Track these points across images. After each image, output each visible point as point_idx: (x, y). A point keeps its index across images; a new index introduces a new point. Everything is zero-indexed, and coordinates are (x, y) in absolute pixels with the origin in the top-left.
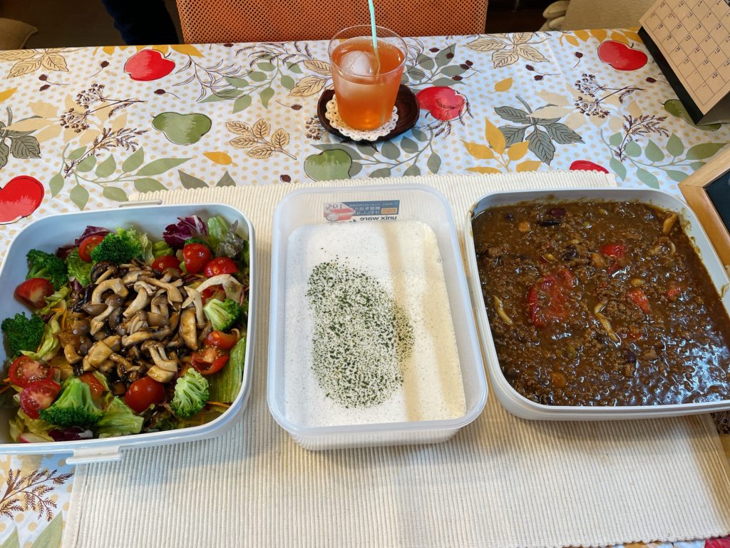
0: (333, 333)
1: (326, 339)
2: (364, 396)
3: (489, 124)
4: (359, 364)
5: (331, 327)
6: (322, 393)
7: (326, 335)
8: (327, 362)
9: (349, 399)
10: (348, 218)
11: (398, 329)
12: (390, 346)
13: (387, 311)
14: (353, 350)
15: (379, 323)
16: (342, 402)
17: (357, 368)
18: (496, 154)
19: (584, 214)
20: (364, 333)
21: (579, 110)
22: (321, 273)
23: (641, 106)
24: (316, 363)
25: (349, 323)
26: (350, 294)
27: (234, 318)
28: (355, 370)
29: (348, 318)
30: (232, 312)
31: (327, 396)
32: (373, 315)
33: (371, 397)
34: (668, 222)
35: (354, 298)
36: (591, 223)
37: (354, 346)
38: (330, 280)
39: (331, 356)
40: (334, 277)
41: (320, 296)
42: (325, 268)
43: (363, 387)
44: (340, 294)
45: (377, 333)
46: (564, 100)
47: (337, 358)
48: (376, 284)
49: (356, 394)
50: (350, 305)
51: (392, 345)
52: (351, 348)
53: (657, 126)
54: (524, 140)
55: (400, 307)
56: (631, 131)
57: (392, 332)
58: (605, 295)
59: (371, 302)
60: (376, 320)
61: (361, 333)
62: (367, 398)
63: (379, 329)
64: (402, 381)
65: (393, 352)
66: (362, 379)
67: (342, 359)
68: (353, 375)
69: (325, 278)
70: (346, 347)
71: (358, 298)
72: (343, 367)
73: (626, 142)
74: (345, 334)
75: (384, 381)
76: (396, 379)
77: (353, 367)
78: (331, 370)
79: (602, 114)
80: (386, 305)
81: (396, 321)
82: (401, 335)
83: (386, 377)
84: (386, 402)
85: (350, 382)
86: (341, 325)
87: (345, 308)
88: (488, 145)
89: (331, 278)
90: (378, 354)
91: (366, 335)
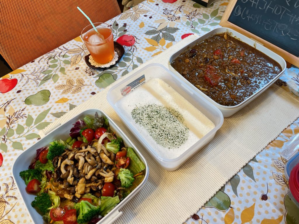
0: (154, 129)
1: (154, 132)
2: (181, 141)
3: (147, 39)
4: (170, 133)
5: (152, 128)
6: (167, 149)
7: (153, 131)
8: (160, 139)
9: (177, 145)
10: (130, 91)
11: (174, 114)
12: (175, 121)
13: (166, 111)
14: (165, 130)
15: (166, 116)
16: (175, 147)
17: (171, 134)
18: (157, 47)
19: (201, 47)
20: (164, 122)
21: (170, 21)
22: (135, 113)
23: (187, 10)
24: (157, 141)
25: (157, 123)
26: (150, 114)
28: (171, 135)
29: (155, 121)
30: (117, 144)
31: (169, 148)
32: (162, 115)
33: (183, 139)
34: (225, 36)
35: (152, 114)
36: (205, 48)
37: (165, 128)
38: (140, 114)
39: (160, 136)
40: (140, 112)
41: (141, 121)
42: (135, 111)
43: (178, 138)
44: (147, 116)
45: (169, 120)
46: (164, 20)
47: (162, 135)
48: (155, 106)
49: (177, 142)
50: (153, 117)
51: (176, 120)
52: (164, 129)
53: (196, 13)
54: (162, 38)
55: (169, 108)
56: (190, 19)
57: (173, 117)
58: (226, 66)
59: (159, 112)
60: (165, 116)
61: (163, 123)
62: (182, 141)
63: (168, 118)
64: (188, 129)
65: (178, 122)
66: (176, 136)
67: (164, 135)
68: (172, 137)
69: (137, 114)
70: (162, 130)
71: (153, 113)
72: (166, 137)
73: (191, 23)
74: (158, 127)
75: (183, 132)
76: (186, 129)
77: (170, 135)
78: (164, 140)
79: (178, 18)
80: (164, 110)
81: (171, 112)
82: (176, 115)
83: (182, 131)
84: (189, 138)
85: (172, 140)
86: (155, 125)
87: (152, 119)
88: (152, 46)
89: (139, 113)
90: (174, 126)
91: (165, 123)
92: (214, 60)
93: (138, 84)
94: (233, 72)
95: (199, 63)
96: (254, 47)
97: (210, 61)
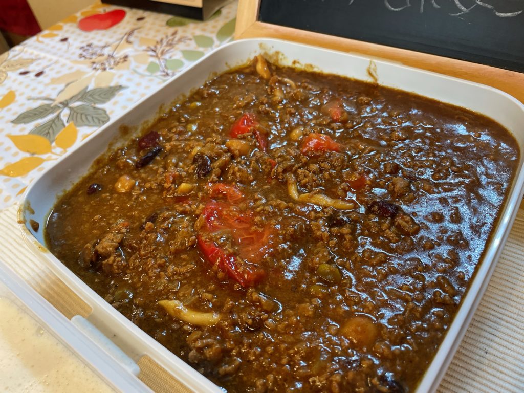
3: (15, 139)
18: (44, 156)
19: (179, 121)
21: (99, 71)
23: (150, 37)
34: (260, 67)
36: (193, 122)
46: (79, 73)
53: (176, 39)
54: (67, 125)
56: (159, 55)
73: (163, 64)
79: (122, 61)
88: (27, 155)
92: (233, 157)
94: (319, 192)
95: (173, 182)
96: (369, 80)
97: (217, 164)
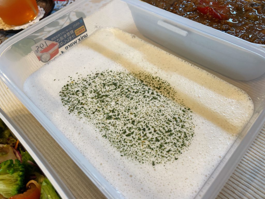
0: (112, 120)
1: (112, 128)
2: (178, 141)
4: (150, 124)
5: (107, 118)
6: (147, 166)
7: (109, 125)
8: (128, 142)
9: (170, 152)
10: (57, 52)
11: (151, 84)
12: (157, 97)
13: (133, 81)
14: (137, 119)
15: (135, 91)
16: (169, 158)
17: (153, 127)
20: (133, 103)
22: (67, 93)
24: (121, 149)
25: (117, 106)
26: (100, 89)
27: (21, 173)
28: (152, 130)
29: (113, 103)
31: (153, 164)
32: (127, 89)
33: (182, 136)
35: (105, 90)
37: (135, 116)
38: (78, 92)
39: (127, 136)
40: (79, 89)
41: (80, 106)
42: (68, 89)
43: (170, 135)
44: (93, 95)
45: (141, 97)
47: (133, 133)
48: (110, 73)
49: (171, 144)
50: (107, 96)
51: (157, 95)
52: (134, 119)
55: (138, 73)
57: (149, 89)
59: (118, 84)
60: (132, 91)
61: (131, 105)
62: (181, 140)
63: (139, 94)
64: (189, 109)
65: (163, 99)
66: (164, 131)
67: (136, 131)
68: (155, 134)
69: (73, 94)
70: (131, 121)
71: (107, 88)
72: (142, 135)
74: (121, 114)
75: (178, 120)
76: (184, 111)
77: (149, 129)
78: (137, 144)
80: (129, 79)
81: (144, 81)
82: (156, 86)
83: (176, 116)
84: (196, 130)
85: (157, 140)
86: (113, 111)
87: (105, 100)
89: (78, 91)
90: (156, 108)
91: (135, 104)
93: (72, 39)
